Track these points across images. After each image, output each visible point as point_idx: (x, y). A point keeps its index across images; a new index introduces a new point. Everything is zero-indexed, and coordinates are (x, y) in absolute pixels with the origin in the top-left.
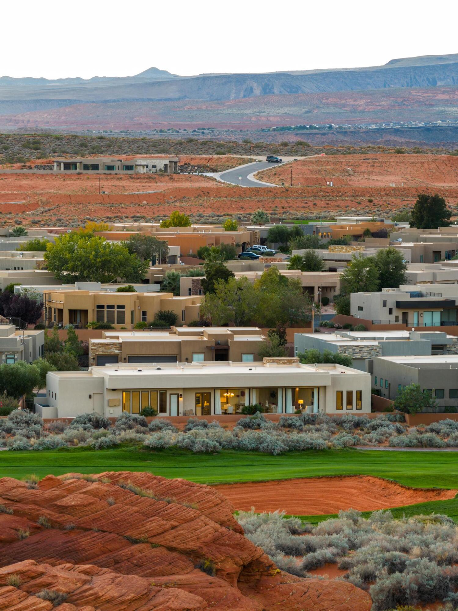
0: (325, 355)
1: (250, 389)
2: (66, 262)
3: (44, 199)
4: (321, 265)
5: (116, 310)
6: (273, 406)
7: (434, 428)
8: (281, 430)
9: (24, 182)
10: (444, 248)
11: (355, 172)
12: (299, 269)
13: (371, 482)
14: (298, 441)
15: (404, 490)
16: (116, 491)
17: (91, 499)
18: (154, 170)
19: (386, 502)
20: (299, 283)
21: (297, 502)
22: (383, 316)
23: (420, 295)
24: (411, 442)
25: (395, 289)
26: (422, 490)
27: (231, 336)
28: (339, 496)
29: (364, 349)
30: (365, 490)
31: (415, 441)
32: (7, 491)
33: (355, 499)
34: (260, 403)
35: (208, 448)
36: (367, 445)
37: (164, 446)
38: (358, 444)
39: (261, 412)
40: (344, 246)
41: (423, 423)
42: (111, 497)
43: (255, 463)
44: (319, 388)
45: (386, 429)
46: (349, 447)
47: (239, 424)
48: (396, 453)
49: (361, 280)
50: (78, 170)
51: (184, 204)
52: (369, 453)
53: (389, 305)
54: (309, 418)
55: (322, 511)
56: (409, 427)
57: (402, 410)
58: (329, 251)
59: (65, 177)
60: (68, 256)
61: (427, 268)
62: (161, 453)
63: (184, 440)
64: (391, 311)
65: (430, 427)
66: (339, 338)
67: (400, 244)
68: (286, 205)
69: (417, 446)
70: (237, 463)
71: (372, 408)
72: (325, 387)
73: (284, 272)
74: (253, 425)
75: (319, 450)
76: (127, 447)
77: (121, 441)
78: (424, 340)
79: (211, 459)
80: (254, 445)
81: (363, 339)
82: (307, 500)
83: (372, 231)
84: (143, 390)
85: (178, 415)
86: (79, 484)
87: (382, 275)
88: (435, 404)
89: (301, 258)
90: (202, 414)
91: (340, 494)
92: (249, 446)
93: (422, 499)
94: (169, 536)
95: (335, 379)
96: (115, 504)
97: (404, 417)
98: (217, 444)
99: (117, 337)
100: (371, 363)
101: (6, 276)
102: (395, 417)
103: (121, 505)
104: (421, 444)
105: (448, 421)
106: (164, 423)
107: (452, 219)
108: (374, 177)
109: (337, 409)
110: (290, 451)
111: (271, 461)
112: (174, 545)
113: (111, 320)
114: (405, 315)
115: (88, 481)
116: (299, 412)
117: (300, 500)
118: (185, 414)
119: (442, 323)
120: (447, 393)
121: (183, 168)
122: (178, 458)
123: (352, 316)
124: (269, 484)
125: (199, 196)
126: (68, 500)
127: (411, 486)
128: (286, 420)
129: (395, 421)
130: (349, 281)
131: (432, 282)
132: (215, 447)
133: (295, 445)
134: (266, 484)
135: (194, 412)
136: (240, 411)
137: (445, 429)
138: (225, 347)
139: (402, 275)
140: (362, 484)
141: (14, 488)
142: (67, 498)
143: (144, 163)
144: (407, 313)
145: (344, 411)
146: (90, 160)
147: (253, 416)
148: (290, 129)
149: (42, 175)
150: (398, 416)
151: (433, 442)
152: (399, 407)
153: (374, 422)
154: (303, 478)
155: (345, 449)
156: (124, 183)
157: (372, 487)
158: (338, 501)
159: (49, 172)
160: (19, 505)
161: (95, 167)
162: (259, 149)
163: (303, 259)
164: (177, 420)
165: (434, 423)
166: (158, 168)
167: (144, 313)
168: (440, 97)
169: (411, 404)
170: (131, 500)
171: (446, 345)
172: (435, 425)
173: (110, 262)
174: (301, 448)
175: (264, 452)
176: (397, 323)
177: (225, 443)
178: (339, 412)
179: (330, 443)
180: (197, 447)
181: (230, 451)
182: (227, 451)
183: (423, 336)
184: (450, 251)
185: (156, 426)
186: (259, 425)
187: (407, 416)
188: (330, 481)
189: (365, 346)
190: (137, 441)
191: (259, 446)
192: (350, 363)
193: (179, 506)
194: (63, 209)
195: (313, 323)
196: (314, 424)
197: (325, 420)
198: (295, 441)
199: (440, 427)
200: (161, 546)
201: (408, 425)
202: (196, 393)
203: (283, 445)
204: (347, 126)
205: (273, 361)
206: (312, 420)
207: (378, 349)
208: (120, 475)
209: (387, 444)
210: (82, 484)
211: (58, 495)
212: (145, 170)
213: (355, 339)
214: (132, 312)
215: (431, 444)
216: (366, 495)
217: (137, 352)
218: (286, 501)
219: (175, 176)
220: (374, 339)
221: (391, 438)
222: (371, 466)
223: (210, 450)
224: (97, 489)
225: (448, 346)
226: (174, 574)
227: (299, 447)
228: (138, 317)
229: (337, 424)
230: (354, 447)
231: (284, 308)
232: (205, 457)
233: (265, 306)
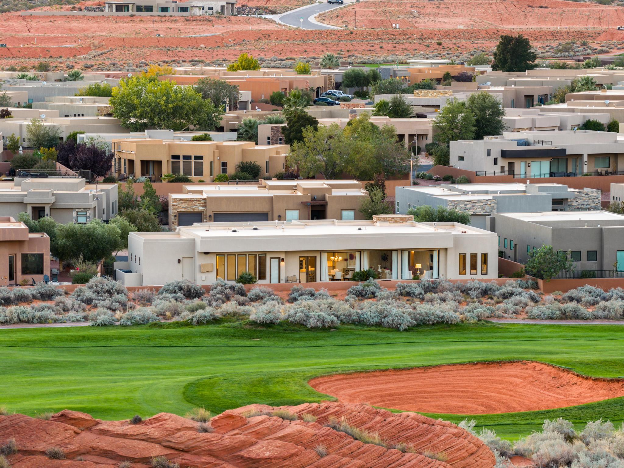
0: (439, 212)
1: (360, 251)
2: (134, 108)
3: (96, 42)
4: (409, 111)
5: (193, 161)
6: (387, 271)
7: (573, 296)
8: (399, 299)
9: (74, 25)
10: (537, 92)
11: (420, 13)
12: (385, 115)
13: (537, 369)
14: (426, 313)
15: (581, 379)
16: (328, 435)
17: (293, 449)
18: (210, 12)
19: (559, 394)
20: (393, 131)
21: (449, 394)
22: (488, 168)
23: (527, 143)
24: (553, 313)
25: (498, 136)
26: (604, 380)
27: (329, 190)
28: (500, 386)
29: (477, 204)
30: (531, 379)
31: (558, 313)
32: (169, 435)
33: (520, 390)
34: (371, 267)
35: (325, 324)
36: (503, 317)
37: (274, 321)
38: (492, 316)
39: (374, 278)
40: (430, 90)
41: (559, 290)
42: (321, 444)
43: (381, 342)
44: (439, 250)
45: (518, 298)
46: (485, 321)
47: (350, 292)
48: (538, 327)
49: (456, 127)
50: (130, 11)
51: (244, 48)
52: (508, 327)
53: (493, 155)
54: (429, 285)
55: (482, 405)
56: (543, 294)
57: (534, 275)
58: (414, 96)
59: (117, 20)
60: (136, 101)
61: (524, 114)
62: (271, 330)
63: (296, 313)
64: (495, 161)
65: (568, 294)
66: (446, 192)
67: (489, 88)
68: (351, 48)
69: (560, 318)
70: (361, 342)
71: (499, 273)
72: (446, 249)
73: (374, 120)
74: (366, 294)
75: (451, 324)
76: (230, 322)
77: (222, 315)
78: (543, 194)
79: (328, 337)
80: (376, 320)
81: (474, 193)
82: (462, 392)
83: (452, 75)
84: (240, 254)
85: (279, 282)
86: (273, 425)
87: (477, 121)
88: (572, 268)
89: (388, 103)
90: (307, 281)
91: (501, 384)
92: (371, 320)
93: (605, 391)
95: (457, 240)
96: (328, 454)
97: (537, 283)
98: (335, 319)
99: (201, 192)
100: (493, 221)
101: (68, 123)
102: (527, 282)
103: (337, 456)
104: (564, 316)
105: (588, 287)
106: (265, 292)
107: (537, 61)
108: (440, 19)
109: (460, 274)
110: (418, 325)
111: (399, 338)
113: (187, 172)
114: (511, 165)
115: (283, 418)
116: (416, 278)
117: (453, 391)
118: (287, 281)
119: (552, 174)
120: (584, 256)
121: (241, 10)
122: (290, 335)
123: (452, 166)
124: (414, 371)
125: (259, 38)
126: (259, 449)
127: (590, 375)
128: (404, 288)
129: (527, 288)
130: (442, 129)
131: (530, 129)
132: (332, 322)
133: (424, 319)
134: (411, 372)
135: (298, 278)
136: (349, 276)
137: (587, 298)
138: (323, 203)
139: (500, 121)
140: (527, 371)
141: (178, 430)
142: (257, 446)
143: (200, 4)
144: (513, 163)
145: (468, 277)
147: (366, 283)
149: (93, 17)
150: (530, 282)
151: (578, 313)
152: (532, 271)
153: (504, 290)
154: (454, 365)
155: (480, 323)
156: (179, 25)
157: (540, 376)
158: (500, 393)
159: (101, 14)
160: (187, 456)
161: (149, 9)
163: (390, 105)
164: (279, 288)
165: (572, 291)
166: (215, 10)
167: (224, 164)
169: (546, 269)
170: (350, 449)
171: (567, 199)
172: (574, 293)
173: (182, 108)
174: (431, 322)
175: (388, 327)
176: (502, 174)
177: (343, 317)
178: (463, 277)
179: (461, 316)
180: (312, 322)
181: (350, 327)
182: (346, 326)
183: (541, 189)
184: (542, 96)
185: (256, 296)
186: (373, 293)
187: (541, 282)
188: (487, 368)
189: (478, 200)
190: (241, 315)
191: (383, 320)
192: (468, 221)
193: (420, 457)
194: (116, 53)
195: (411, 173)
196: (436, 292)
197: (448, 287)
198: (424, 314)
199: (580, 295)
201: (542, 292)
202: (300, 257)
203: (410, 320)
205: (385, 220)
206: (432, 288)
207: (492, 205)
208: (327, 408)
209: (524, 315)
210: (277, 424)
211: (244, 442)
212: (201, 12)
213: (465, 193)
214: (211, 163)
215: (576, 316)
216: (534, 385)
217: (224, 208)
218: (437, 392)
219: (233, 18)
220: (486, 192)
221: (528, 308)
222: (516, 345)
223: (327, 325)
224: (300, 432)
225: (569, 200)
227: (429, 321)
228: (218, 168)
229: (462, 292)
230: (489, 320)
231: (379, 158)
232: (321, 334)
233: (358, 156)
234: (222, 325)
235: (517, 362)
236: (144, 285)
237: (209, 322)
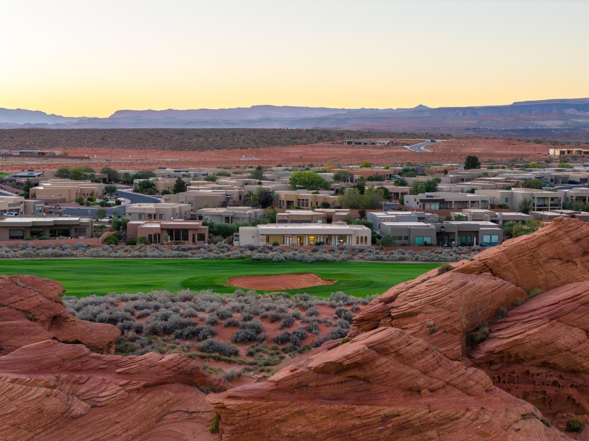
1: (320, 235)
2: (297, 181)
3: (335, 156)
4: (406, 184)
5: (301, 201)
9: (330, 149)
11: (465, 146)
12: (395, 185)
13: (312, 276)
16: (8, 284)
18: (384, 145)
21: (279, 284)
22: (414, 205)
26: (327, 280)
27: (335, 213)
28: (297, 281)
29: (389, 219)
30: (308, 279)
36: (355, 259)
39: (323, 245)
40: (423, 176)
41: (389, 250)
44: (349, 235)
46: (344, 261)
47: (312, 250)
50: (353, 144)
51: (391, 159)
58: (415, 178)
59: (347, 147)
61: (451, 186)
64: (418, 203)
67: (448, 176)
71: (371, 244)
72: (352, 235)
73: (388, 187)
74: (317, 250)
78: (415, 215)
79: (278, 265)
80: (300, 259)
81: (391, 215)
83: (447, 170)
84: (279, 235)
85: (290, 245)
87: (426, 187)
88: (398, 242)
90: (300, 245)
92: (298, 259)
97: (382, 248)
99: (289, 213)
104: (377, 259)
105: (399, 249)
108: (472, 149)
110: (316, 261)
113: (303, 205)
114: (424, 205)
120: (403, 238)
121: (396, 144)
123: (404, 205)
125: (398, 155)
127: (324, 278)
129: (378, 249)
130: (412, 191)
131: (449, 191)
135: (296, 244)
136: (315, 244)
138: (330, 217)
140: (308, 277)
143: (379, 142)
145: (360, 245)
146: (357, 141)
147: (318, 247)
149: (338, 146)
150: (380, 247)
155: (342, 261)
156: (371, 150)
159: (343, 145)
161: (360, 143)
162: (427, 136)
163: (400, 181)
166: (385, 144)
167: (317, 203)
169: (388, 243)
171: (425, 218)
175: (304, 262)
176: (420, 208)
177: (288, 258)
178: (358, 245)
180: (274, 259)
181: (289, 261)
182: (287, 261)
185: (275, 250)
186: (319, 250)
187: (384, 247)
188: (297, 275)
189: (390, 217)
190: (251, 257)
191: (302, 259)
194: (342, 160)
195: (383, 207)
198: (318, 257)
199: (395, 252)
201: (383, 251)
202: (297, 237)
203: (313, 259)
204: (493, 128)
205: (335, 224)
207: (395, 219)
209: (364, 259)
212: (380, 145)
213: (389, 215)
214: (312, 202)
215: (382, 259)
217: (295, 219)
219: (392, 147)
223: (280, 261)
226: (14, 320)
228: (314, 204)
230: (347, 260)
231: (372, 201)
232: (277, 263)
236: (241, 245)
237: (239, 258)
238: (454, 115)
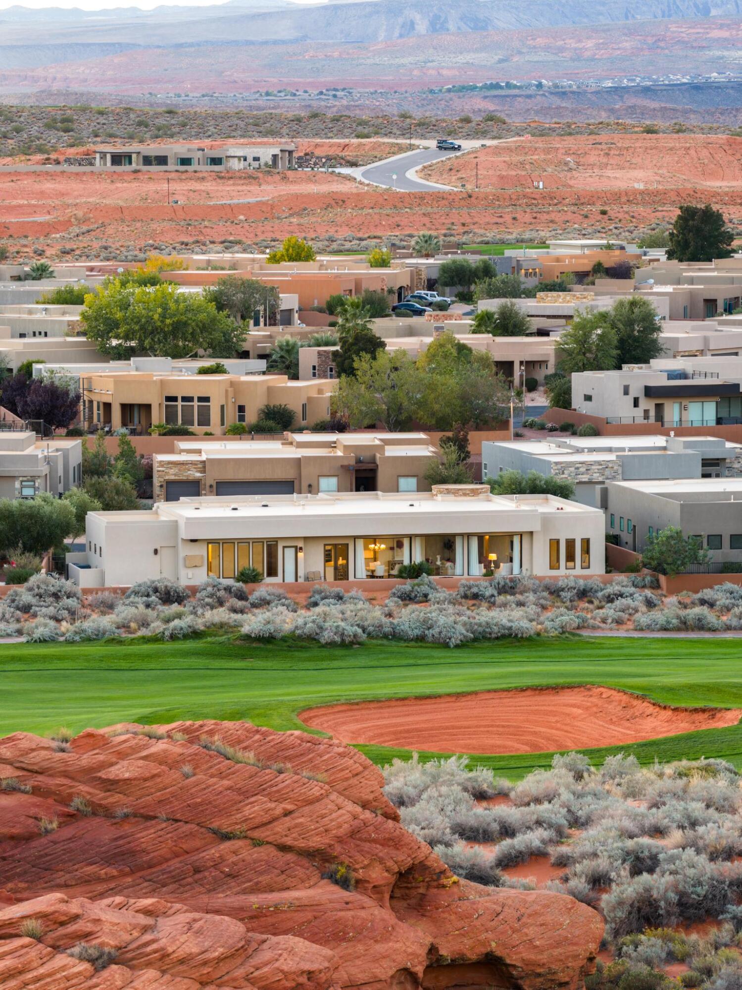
0: (530, 479)
1: (411, 537)
2: (116, 324)
3: (80, 214)
4: (524, 325)
5: (196, 404)
6: (449, 564)
7: (706, 598)
8: (460, 604)
9: (48, 186)
10: (722, 294)
11: (578, 164)
12: (489, 332)
13: (604, 696)
14: (487, 623)
15: (658, 709)
16: (196, 754)
17: (155, 769)
18: (256, 164)
19: (628, 728)
21: (486, 729)
22: (625, 411)
23: (684, 375)
24: (668, 622)
25: (643, 365)
26: (686, 710)
27: (380, 448)
28: (554, 719)
29: (593, 467)
30: (595, 709)
31: (675, 621)
32: (22, 755)
33: (579, 724)
34: (427, 560)
35: (345, 638)
36: (599, 627)
37: (275, 634)
38: (584, 627)
39: (429, 574)
40: (561, 293)
41: (688, 590)
42: (187, 764)
43: (419, 662)
44: (521, 535)
45: (629, 601)
46: (570, 633)
47: (394, 594)
48: (645, 641)
49: (589, 350)
50: (134, 166)
51: (304, 221)
52: (603, 641)
53: (633, 393)
54: (506, 583)
55: (526, 744)
56: (665, 596)
57: (655, 569)
58: (538, 302)
59: (113, 178)
60: (119, 315)
61: (694, 329)
62: (270, 646)
63: (305, 624)
64: (636, 403)
65: (699, 595)
66: (554, 449)
67: (651, 288)
68: (468, 220)
69: (678, 629)
70: (391, 662)
71: (607, 566)
72: (531, 533)
73: (466, 338)
74: (416, 596)
75: (522, 638)
76: (215, 636)
77: (205, 626)
78: (690, 451)
79: (346, 656)
80: (417, 632)
81: (592, 450)
82: (503, 726)
83: (606, 266)
84: (241, 541)
85: (296, 580)
86: (137, 744)
87: (622, 341)
88: (707, 559)
89: (494, 313)
90: (335, 579)
91: (555, 716)
92: (410, 633)
93: (687, 724)
94: (280, 827)
95: (546, 520)
96: (194, 775)
97: (658, 580)
98: (360, 631)
99: (199, 452)
100: (605, 493)
101: (20, 348)
102: (644, 580)
103: (204, 777)
104: (684, 625)
105: (728, 585)
106: (274, 595)
107: (735, 243)
108: (609, 173)
109: (551, 568)
110: (475, 640)
111: (445, 657)
112: (288, 841)
113: (188, 421)
114: (659, 408)
115: (150, 738)
116: (489, 573)
117: (492, 726)
118: (307, 579)
119: (719, 421)
120: (726, 542)
121: (303, 161)
122: (296, 654)
123: (575, 410)
124: (442, 700)
125: (328, 206)
126: (119, 769)
127: (669, 703)
128: (470, 588)
129: (644, 587)
130: (569, 352)
131: (702, 352)
132: (355, 636)
133: (484, 631)
134: (438, 700)
135: (322, 575)
136: (395, 572)
137: (724, 600)
138: (371, 466)
139: (655, 341)
140: (591, 699)
141: (33, 750)
142: (117, 767)
143: (240, 153)
144: (662, 404)
145: (562, 571)
146: (153, 148)
147: (416, 581)
148: (473, 88)
149: (77, 174)
150: (648, 579)
151: (704, 622)
152: (650, 564)
153: (610, 590)
154: (495, 691)
155: (564, 636)
156: (208, 186)
157: (606, 705)
158: (553, 728)
159: (88, 169)
160: (40, 778)
161: (162, 160)
162: (424, 127)
163: (496, 316)
164: (295, 589)
165: (705, 590)
166: (262, 161)
167: (241, 409)
168: (716, 34)
169: (670, 560)
170: (219, 769)
171: (725, 459)
172: (707, 594)
173: (185, 324)
174: (493, 636)
175: (433, 642)
176: (646, 421)
177: (371, 629)
178: (555, 573)
179: (539, 627)
180: (327, 636)
181: (380, 642)
182: (374, 641)
183: (687, 445)
184: (730, 299)
185: (261, 600)
186: (426, 596)
187: (662, 579)
188: (539, 695)
189: (595, 462)
190: (231, 627)
191: (427, 632)
192: (572, 492)
193: (296, 777)
194: (110, 230)
195: (512, 420)
196: (513, 594)
197: (531, 586)
198: (484, 623)
199: (716, 597)
200: (268, 843)
201: (664, 592)
202: (325, 545)
203: (464, 632)
204: (565, 83)
205: (449, 492)
206: (509, 588)
207: (615, 468)
208: (201, 726)
209: (630, 625)
210: (142, 743)
211: (103, 762)
212: (242, 165)
213: (579, 451)
214: (222, 407)
215: (700, 625)
216: (597, 718)
217: (230, 475)
218: (469, 727)
219: (290, 174)
220: (610, 450)
221: (637, 616)
222: (605, 665)
223: (347, 640)
224: (165, 751)
225: (727, 461)
226: (288, 888)
227: (490, 634)
228: (232, 416)
229: (551, 593)
230: (578, 632)
231: (464, 398)
232: (339, 652)
233: (432, 396)
234: (204, 640)
235: (579, 687)
236: (107, 585)
237: (186, 637)
238: (397, 33)
